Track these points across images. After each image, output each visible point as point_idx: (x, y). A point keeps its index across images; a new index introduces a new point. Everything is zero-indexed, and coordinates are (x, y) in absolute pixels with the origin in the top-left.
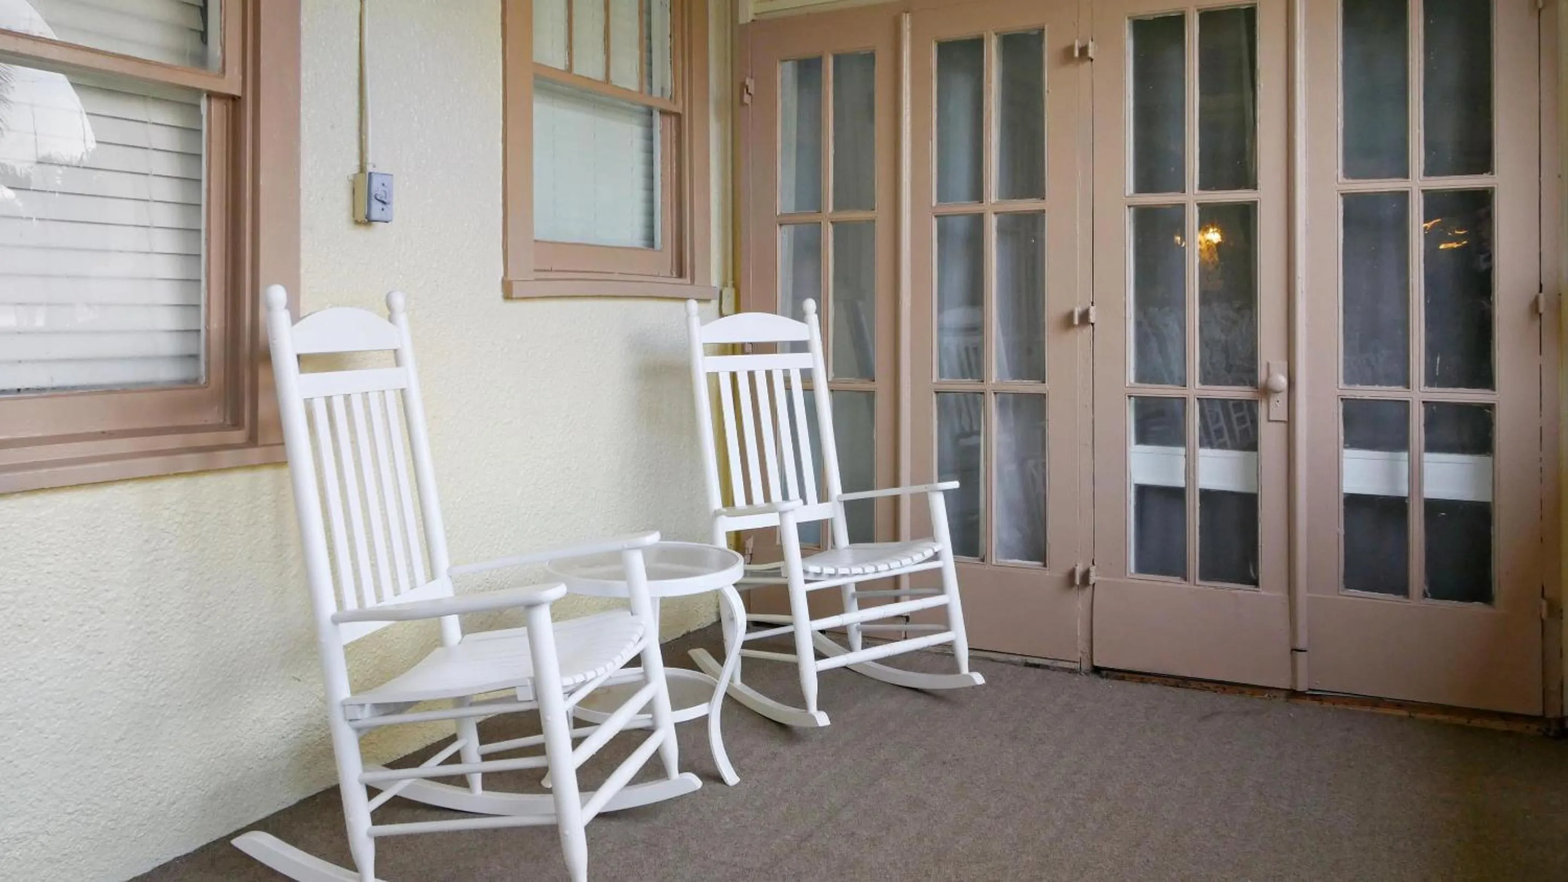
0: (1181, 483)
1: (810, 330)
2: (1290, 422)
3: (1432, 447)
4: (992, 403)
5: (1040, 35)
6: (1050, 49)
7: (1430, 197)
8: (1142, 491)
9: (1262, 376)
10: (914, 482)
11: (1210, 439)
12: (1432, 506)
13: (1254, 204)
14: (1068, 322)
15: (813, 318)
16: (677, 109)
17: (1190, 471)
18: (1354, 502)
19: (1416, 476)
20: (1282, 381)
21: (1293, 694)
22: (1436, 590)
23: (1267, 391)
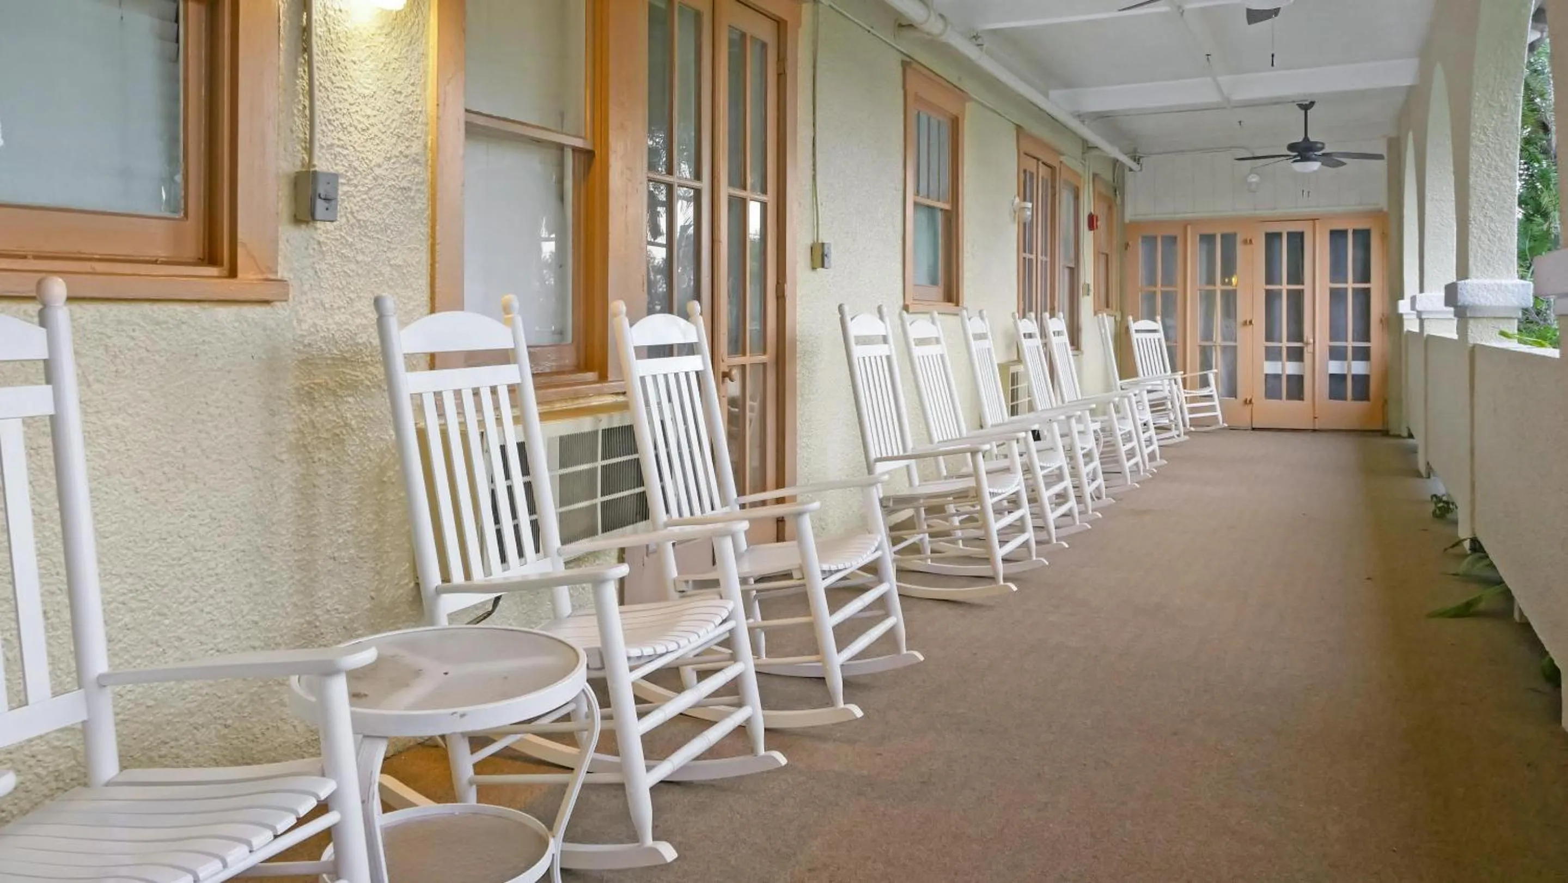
0: (1280, 372)
1: (1158, 326)
2: (1314, 353)
3: (1354, 359)
4: (1219, 349)
5: (1235, 234)
6: (1239, 239)
7: (1354, 289)
8: (1266, 375)
9: (1305, 339)
10: (1191, 372)
11: (1290, 358)
12: (1354, 376)
13: (1303, 290)
14: (1245, 323)
15: (1160, 322)
16: (1106, 252)
17: (1283, 369)
18: (1332, 376)
19: (1349, 367)
20: (1311, 341)
21: (1314, 430)
22: (1355, 398)
23: (1307, 344)
